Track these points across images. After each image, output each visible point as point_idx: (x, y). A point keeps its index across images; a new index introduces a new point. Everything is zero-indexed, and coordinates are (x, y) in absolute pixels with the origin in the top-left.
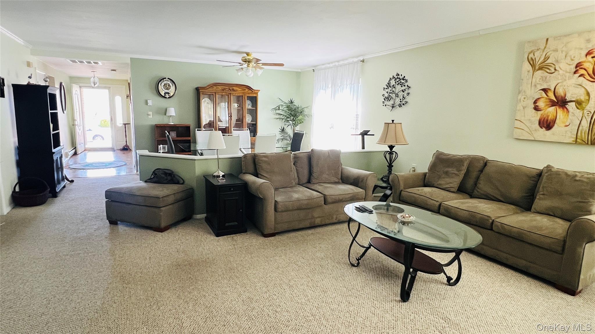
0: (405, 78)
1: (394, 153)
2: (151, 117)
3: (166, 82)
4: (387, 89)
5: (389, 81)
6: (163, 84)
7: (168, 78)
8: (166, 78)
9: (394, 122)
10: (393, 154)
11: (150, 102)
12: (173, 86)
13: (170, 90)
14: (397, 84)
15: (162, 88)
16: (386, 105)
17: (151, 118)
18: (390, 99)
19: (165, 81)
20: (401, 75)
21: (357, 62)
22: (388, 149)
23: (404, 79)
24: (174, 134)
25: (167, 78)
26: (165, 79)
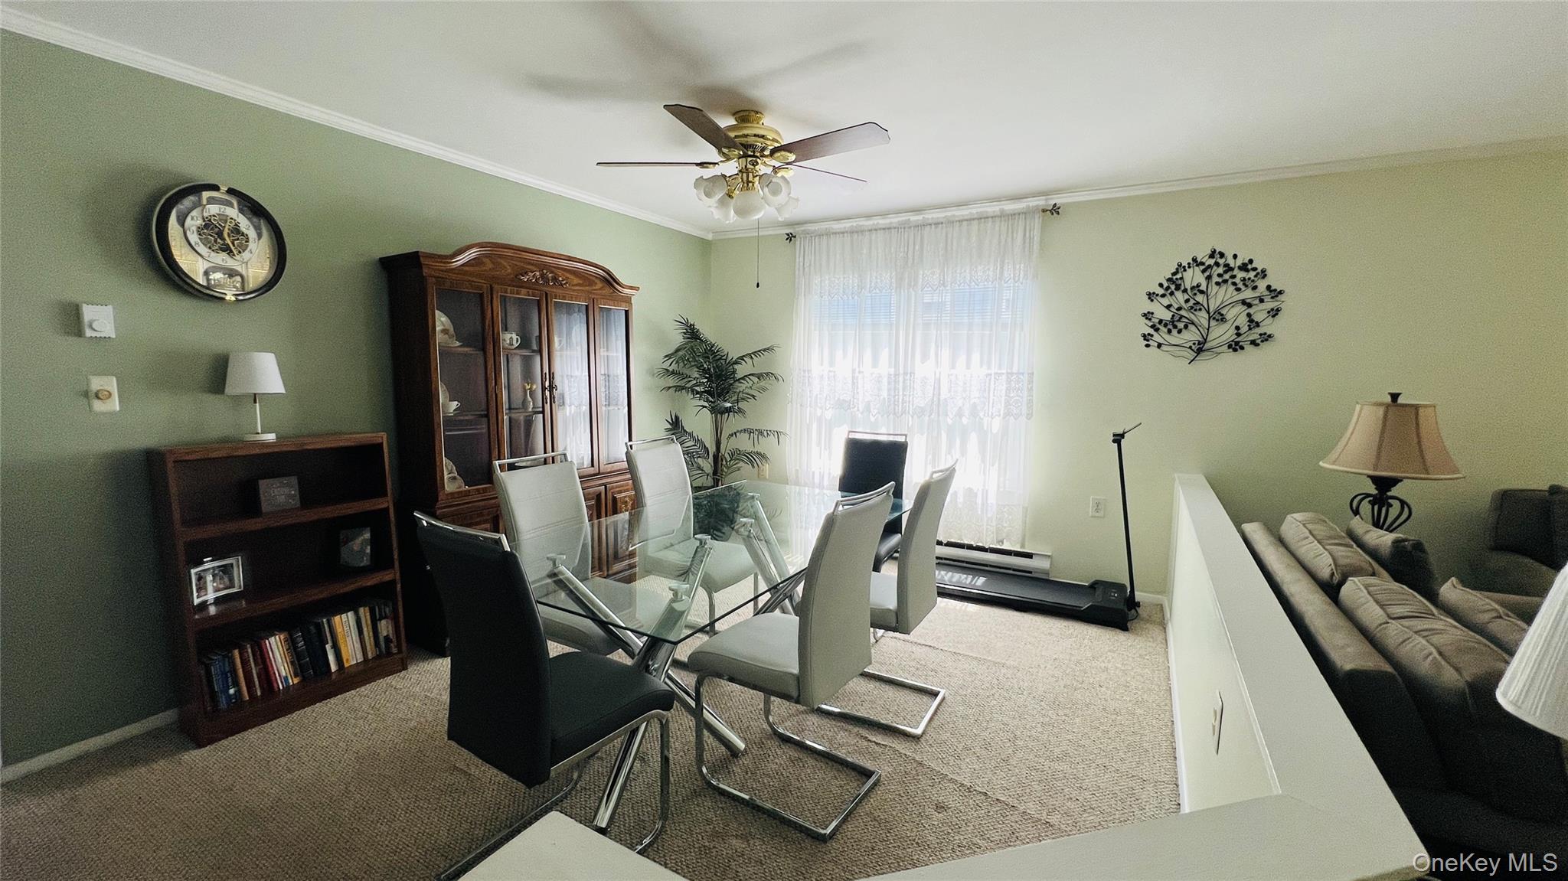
0: (1254, 265)
1: (1396, 504)
2: (115, 404)
3: (213, 209)
4: (1163, 296)
5: (1174, 274)
6: (194, 222)
7: (231, 191)
8: (216, 188)
9: (1400, 400)
10: (1391, 506)
11: (101, 320)
12: (260, 236)
13: (246, 255)
14: (1218, 284)
15: (194, 238)
16: (1159, 346)
17: (112, 414)
18: (1186, 327)
19: (211, 200)
20: (1235, 256)
21: (1026, 213)
22: (1372, 490)
23: (1250, 267)
24: (286, 490)
25: (224, 189)
26: (206, 195)
